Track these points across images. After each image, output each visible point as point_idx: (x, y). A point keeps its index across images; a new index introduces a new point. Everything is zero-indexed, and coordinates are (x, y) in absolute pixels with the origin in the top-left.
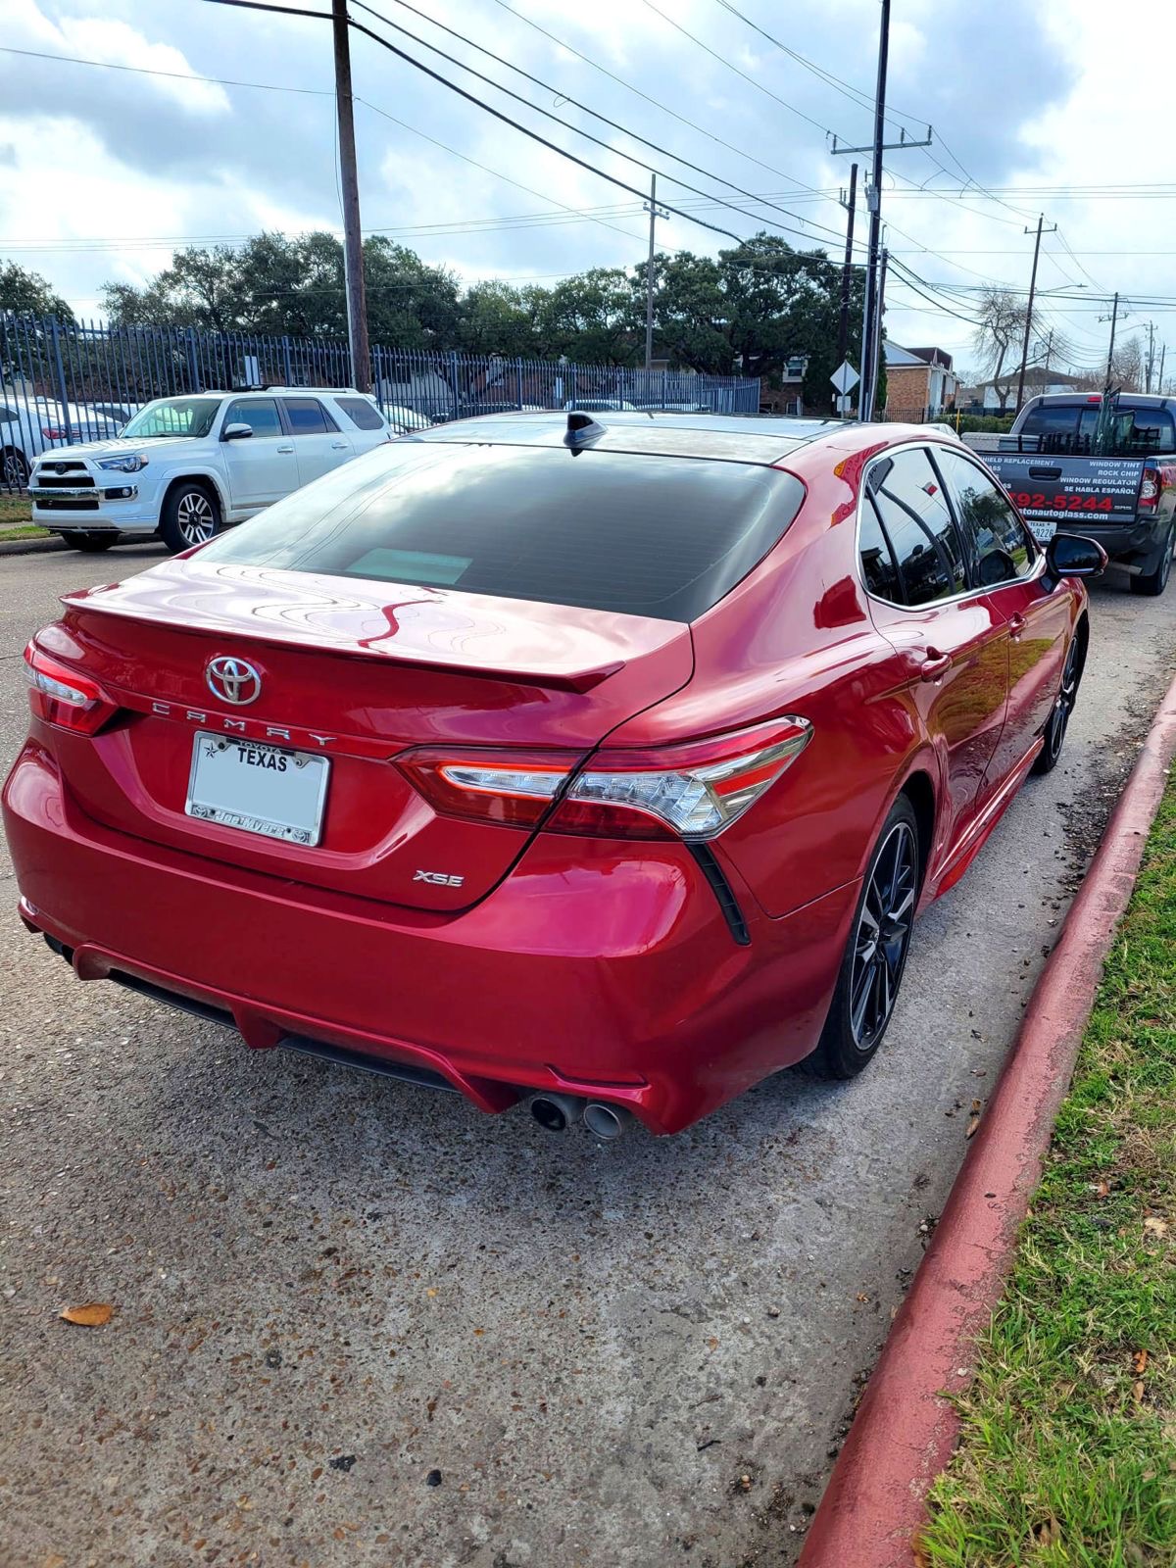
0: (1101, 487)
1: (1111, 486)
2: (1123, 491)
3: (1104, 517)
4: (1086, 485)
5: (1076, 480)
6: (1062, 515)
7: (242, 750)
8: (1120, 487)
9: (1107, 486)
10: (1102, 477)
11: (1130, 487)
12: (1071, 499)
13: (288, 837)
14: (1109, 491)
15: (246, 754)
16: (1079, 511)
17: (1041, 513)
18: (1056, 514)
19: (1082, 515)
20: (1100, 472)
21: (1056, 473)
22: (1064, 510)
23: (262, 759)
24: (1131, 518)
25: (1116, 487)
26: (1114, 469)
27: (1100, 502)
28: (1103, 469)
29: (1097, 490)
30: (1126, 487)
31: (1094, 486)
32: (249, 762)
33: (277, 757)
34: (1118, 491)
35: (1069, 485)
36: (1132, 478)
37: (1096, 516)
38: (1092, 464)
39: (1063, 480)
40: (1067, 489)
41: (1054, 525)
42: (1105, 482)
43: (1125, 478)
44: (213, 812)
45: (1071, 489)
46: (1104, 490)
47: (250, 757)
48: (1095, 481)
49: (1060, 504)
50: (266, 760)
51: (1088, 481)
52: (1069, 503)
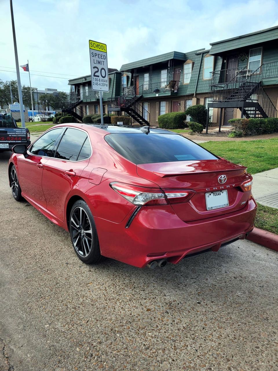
0: (18, 135)
1: (20, 135)
2: (23, 136)
3: (20, 142)
4: (14, 135)
5: (11, 134)
6: (10, 142)
7: (213, 194)
8: (22, 135)
9: (19, 135)
10: (18, 133)
11: (25, 135)
12: (11, 138)
13: (225, 206)
14: (20, 136)
15: (214, 194)
16: (14, 141)
17: (4, 141)
18: (8, 142)
19: (14, 142)
20: (17, 132)
21: (6, 132)
22: (10, 141)
23: (217, 194)
24: (26, 142)
25: (21, 135)
26: (20, 131)
27: (18, 138)
28: (17, 131)
29: (17, 136)
30: (24, 135)
31: (16, 135)
32: (215, 196)
33: (219, 193)
34: (22, 136)
35: (10, 135)
36: (24, 133)
37: (18, 142)
38: (14, 130)
39: (8, 133)
40: (9, 136)
41: (8, 144)
42: (18, 134)
43: (23, 133)
44: (212, 207)
45: (11, 136)
46: (19, 136)
47: (215, 195)
48: (16, 134)
49: (8, 139)
50: (218, 194)
51: (14, 134)
52: (11, 139)
